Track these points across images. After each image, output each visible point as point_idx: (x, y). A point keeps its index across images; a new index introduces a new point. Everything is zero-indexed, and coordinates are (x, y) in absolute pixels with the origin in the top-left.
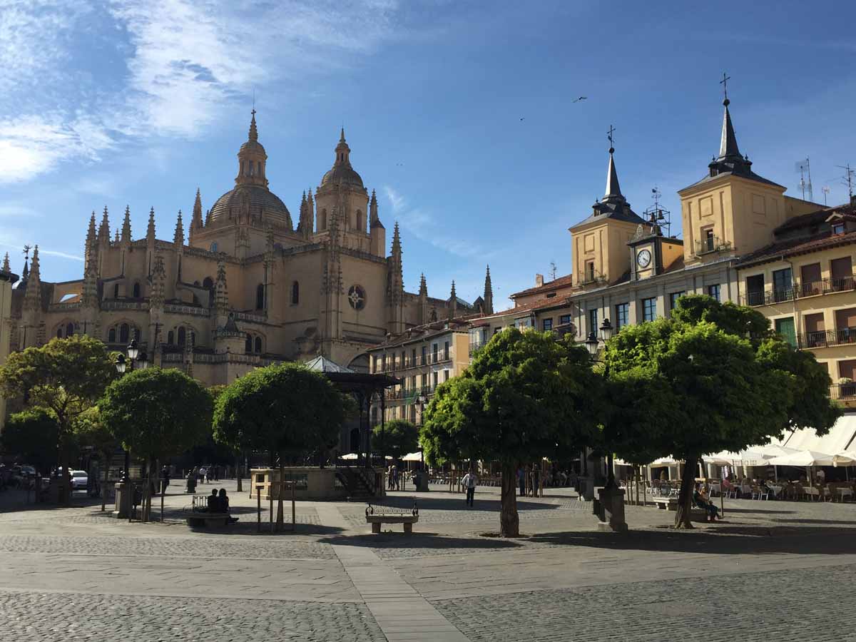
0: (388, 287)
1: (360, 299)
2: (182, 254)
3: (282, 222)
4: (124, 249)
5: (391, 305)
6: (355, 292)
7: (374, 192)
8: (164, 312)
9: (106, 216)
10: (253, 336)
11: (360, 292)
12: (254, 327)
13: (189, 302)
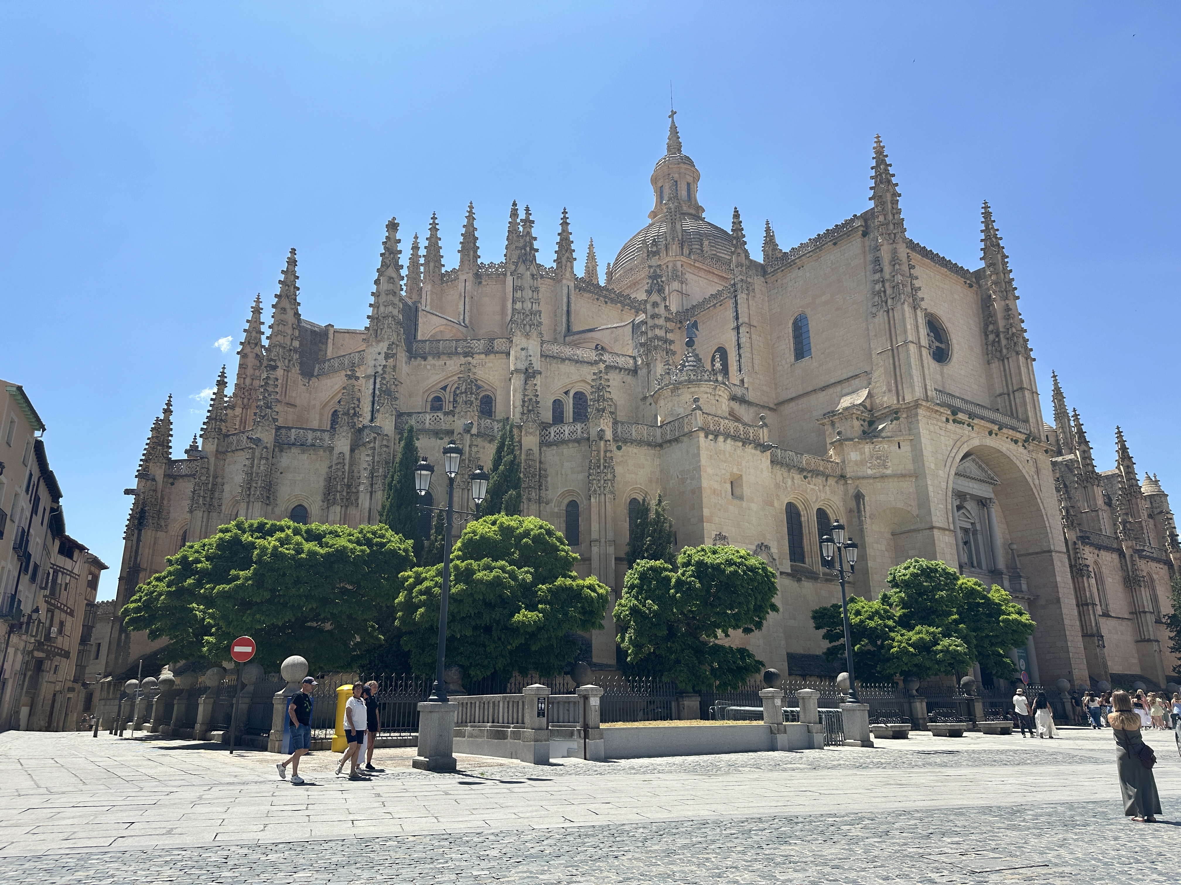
4: (467, 276)
8: (542, 352)
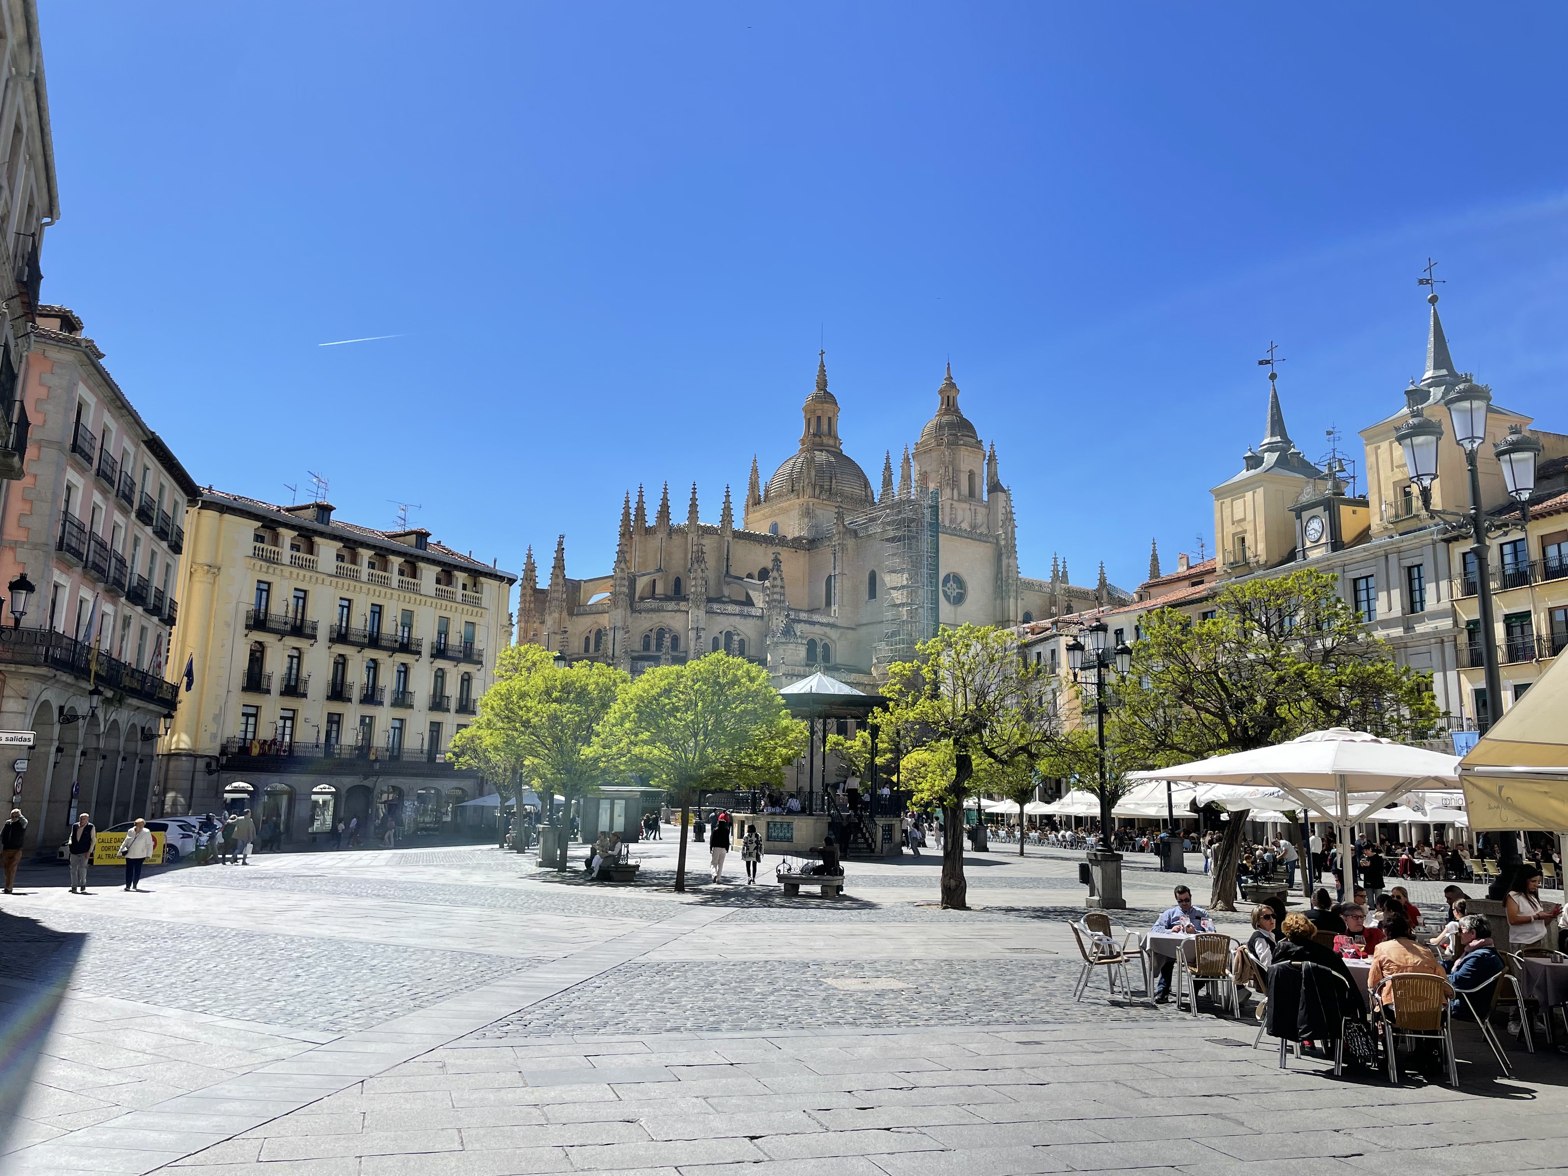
0: (997, 575)
1: (957, 591)
2: (730, 539)
3: (859, 492)
4: (662, 535)
5: (1002, 598)
6: (951, 582)
7: (992, 445)
8: (706, 612)
9: (641, 496)
10: (818, 641)
11: (958, 581)
12: (817, 629)
13: (740, 599)
